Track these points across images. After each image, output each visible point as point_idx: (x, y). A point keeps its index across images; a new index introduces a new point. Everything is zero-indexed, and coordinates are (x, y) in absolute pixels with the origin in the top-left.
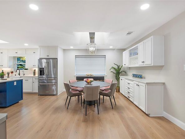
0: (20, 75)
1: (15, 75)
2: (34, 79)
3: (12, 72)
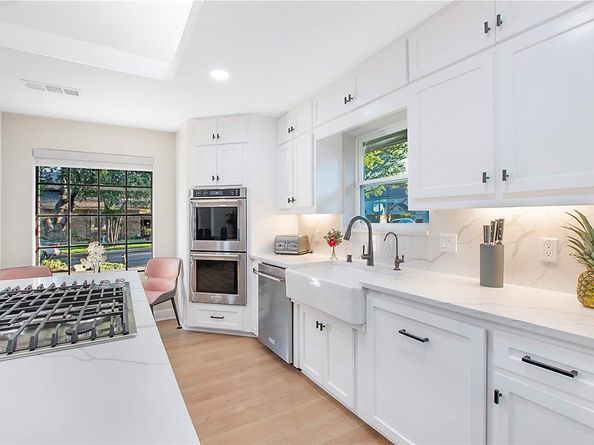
0: (370, 265)
1: (349, 259)
3: (333, 240)
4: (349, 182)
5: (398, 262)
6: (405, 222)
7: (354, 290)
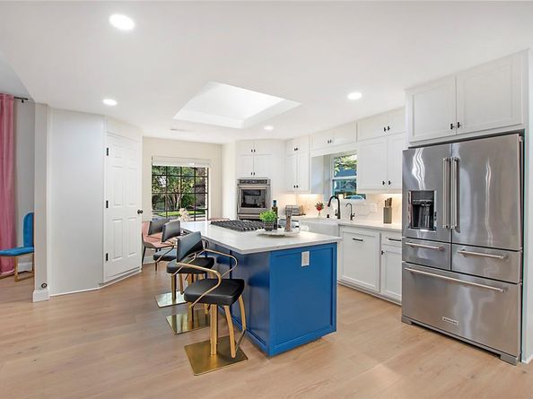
0: (339, 218)
1: (328, 216)
2: (385, 241)
3: (320, 207)
4: (327, 178)
5: (352, 216)
6: (355, 198)
7: (335, 226)
